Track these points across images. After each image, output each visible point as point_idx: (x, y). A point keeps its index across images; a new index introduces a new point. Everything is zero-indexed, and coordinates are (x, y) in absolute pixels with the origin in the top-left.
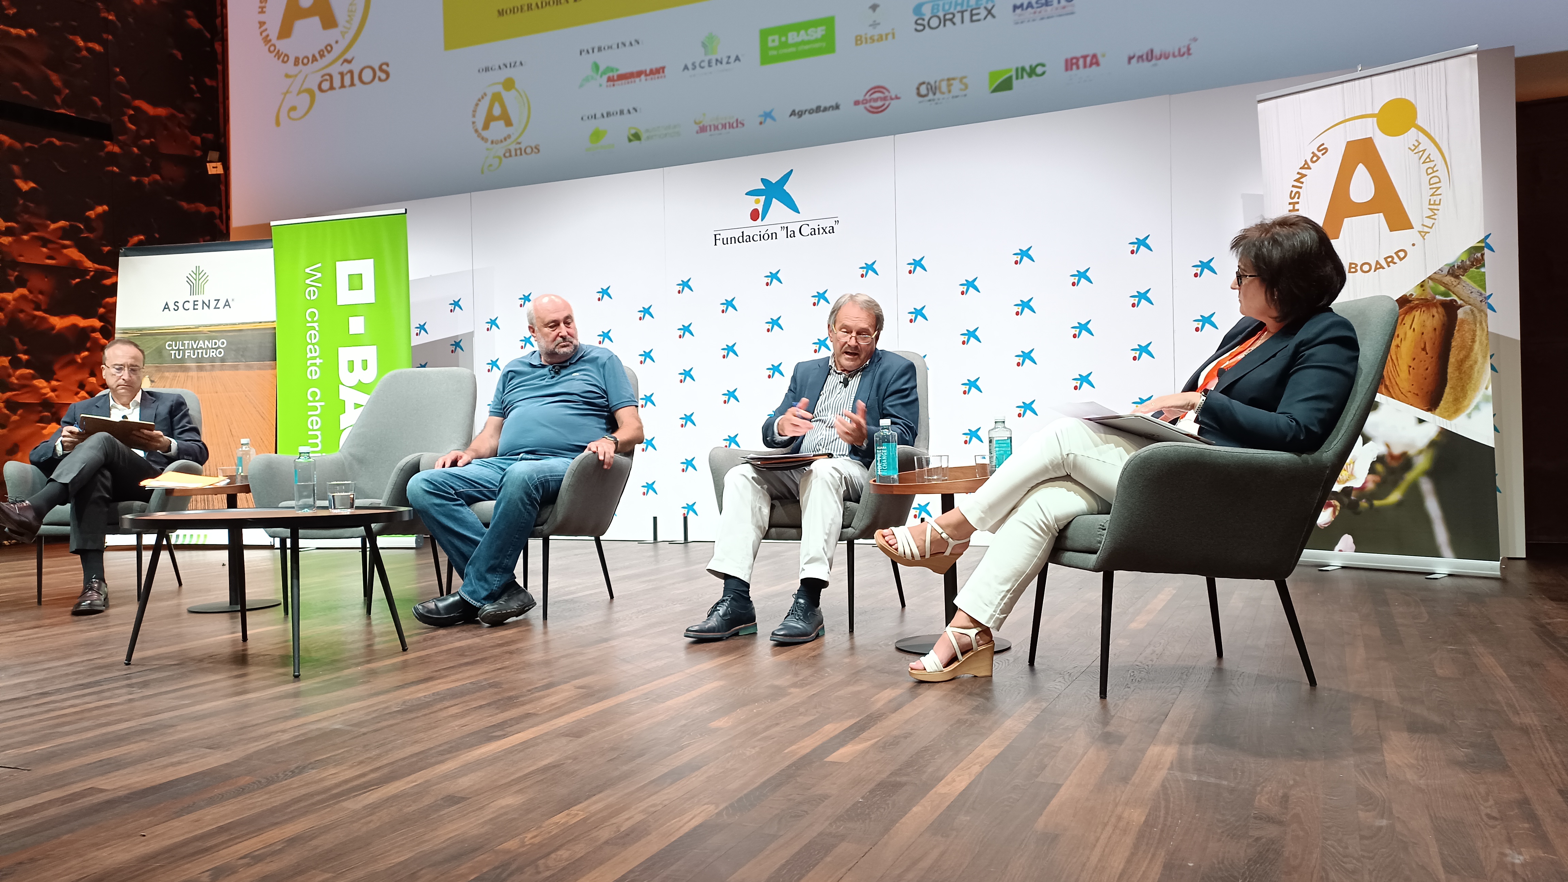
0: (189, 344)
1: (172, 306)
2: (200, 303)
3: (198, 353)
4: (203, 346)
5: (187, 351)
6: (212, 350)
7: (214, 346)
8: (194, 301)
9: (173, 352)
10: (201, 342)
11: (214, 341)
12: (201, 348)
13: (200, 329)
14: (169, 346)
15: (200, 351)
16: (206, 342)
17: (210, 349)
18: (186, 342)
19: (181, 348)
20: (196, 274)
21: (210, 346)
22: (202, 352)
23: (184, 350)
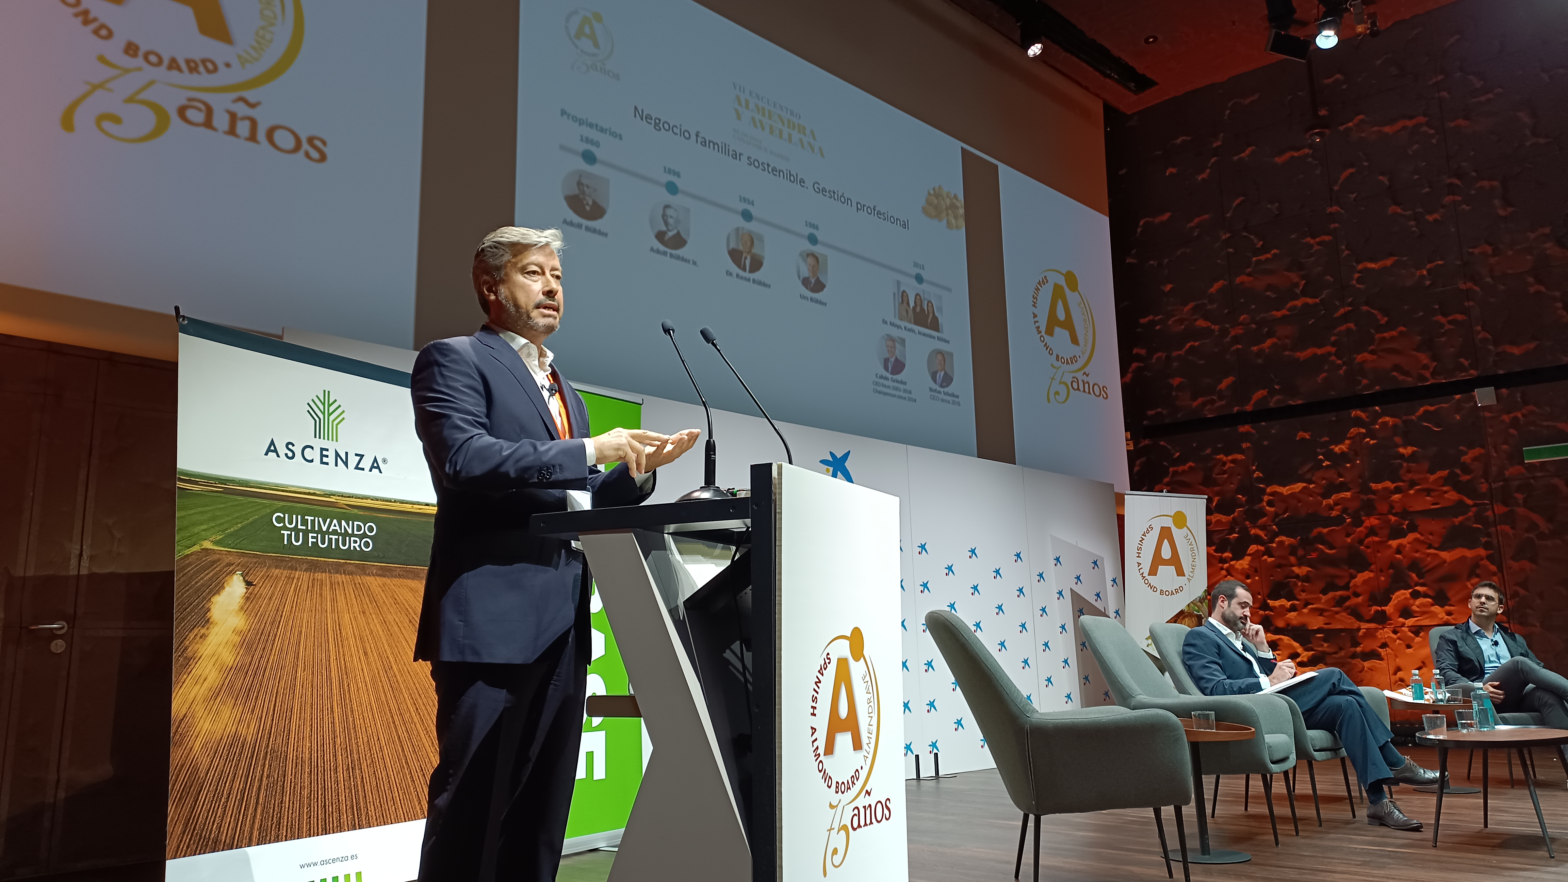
0: (313, 522)
1: (282, 450)
2: (331, 454)
3: (330, 540)
4: (337, 528)
5: (310, 535)
6: (352, 539)
7: (356, 532)
8: (322, 449)
9: (286, 533)
10: (335, 521)
11: (356, 523)
12: (335, 532)
13: (332, 499)
14: (279, 519)
15: (334, 537)
16: (343, 523)
17: (351, 536)
18: (310, 518)
19: (300, 527)
20: (324, 404)
21: (350, 531)
22: (337, 540)
23: (306, 533)
